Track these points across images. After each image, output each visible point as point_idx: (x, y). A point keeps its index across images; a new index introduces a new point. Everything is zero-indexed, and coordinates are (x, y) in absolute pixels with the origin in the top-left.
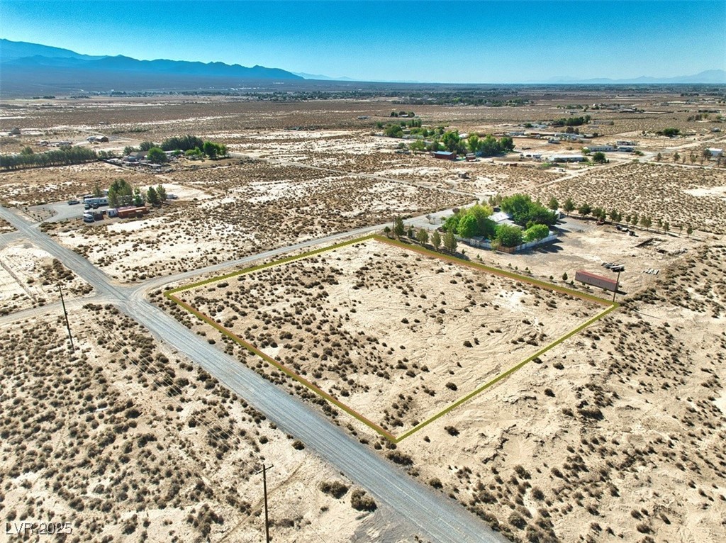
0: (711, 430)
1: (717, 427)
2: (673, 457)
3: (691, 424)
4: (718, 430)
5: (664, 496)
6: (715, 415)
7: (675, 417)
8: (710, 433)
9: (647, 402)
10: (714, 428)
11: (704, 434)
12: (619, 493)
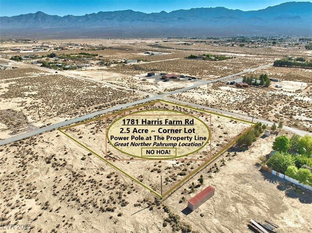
0: (20, 190)
1: (20, 192)
2: (17, 174)
3: (28, 185)
4: (19, 192)
5: (7, 166)
6: (27, 195)
7: (35, 182)
8: (19, 188)
9: (49, 178)
10: (20, 191)
11: (20, 187)
12: (15, 158)
